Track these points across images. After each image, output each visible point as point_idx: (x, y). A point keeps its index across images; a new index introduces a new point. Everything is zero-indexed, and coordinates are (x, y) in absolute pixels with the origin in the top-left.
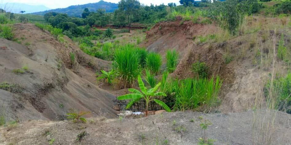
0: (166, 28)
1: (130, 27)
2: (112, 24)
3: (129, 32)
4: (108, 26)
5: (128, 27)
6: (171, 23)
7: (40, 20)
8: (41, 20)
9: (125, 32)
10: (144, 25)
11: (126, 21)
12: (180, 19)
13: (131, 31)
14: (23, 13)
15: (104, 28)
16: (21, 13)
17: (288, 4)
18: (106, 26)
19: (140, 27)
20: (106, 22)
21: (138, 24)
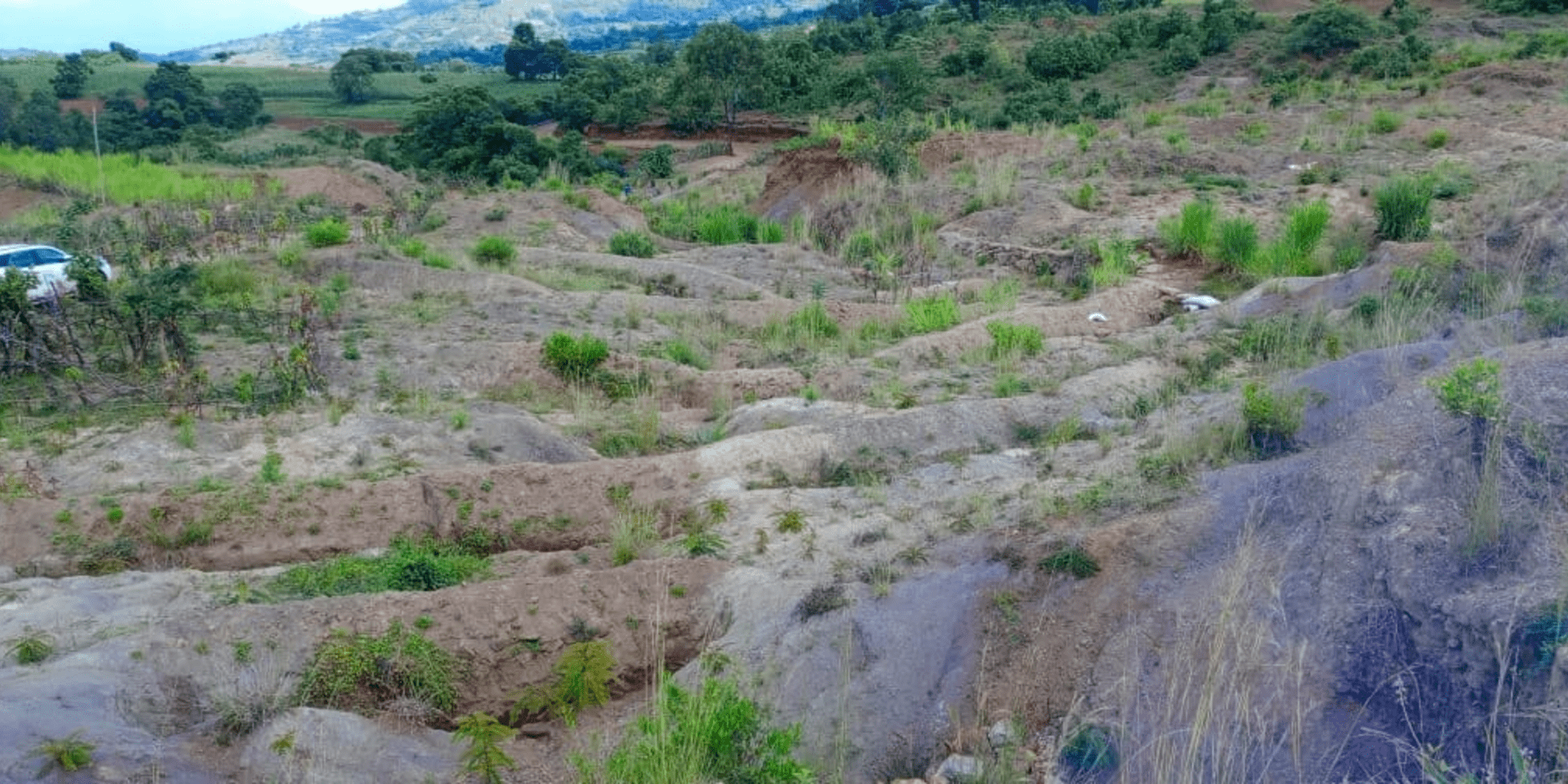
0: (807, 166)
1: (733, 130)
2: (660, 122)
3: (729, 152)
4: (648, 128)
5: (727, 130)
6: (817, 154)
7: (310, 95)
8: (320, 94)
9: (714, 153)
10: (786, 119)
11: (717, 110)
12: (835, 145)
13: (737, 148)
14: (229, 63)
15: (632, 138)
16: (217, 63)
17: (1331, 18)
18: (641, 128)
19: (770, 128)
20: (637, 111)
21: (764, 118)
